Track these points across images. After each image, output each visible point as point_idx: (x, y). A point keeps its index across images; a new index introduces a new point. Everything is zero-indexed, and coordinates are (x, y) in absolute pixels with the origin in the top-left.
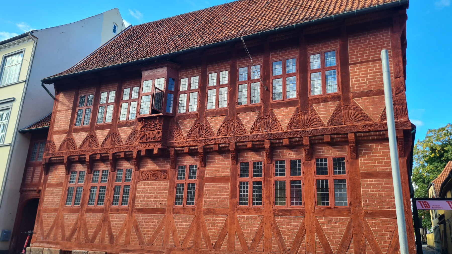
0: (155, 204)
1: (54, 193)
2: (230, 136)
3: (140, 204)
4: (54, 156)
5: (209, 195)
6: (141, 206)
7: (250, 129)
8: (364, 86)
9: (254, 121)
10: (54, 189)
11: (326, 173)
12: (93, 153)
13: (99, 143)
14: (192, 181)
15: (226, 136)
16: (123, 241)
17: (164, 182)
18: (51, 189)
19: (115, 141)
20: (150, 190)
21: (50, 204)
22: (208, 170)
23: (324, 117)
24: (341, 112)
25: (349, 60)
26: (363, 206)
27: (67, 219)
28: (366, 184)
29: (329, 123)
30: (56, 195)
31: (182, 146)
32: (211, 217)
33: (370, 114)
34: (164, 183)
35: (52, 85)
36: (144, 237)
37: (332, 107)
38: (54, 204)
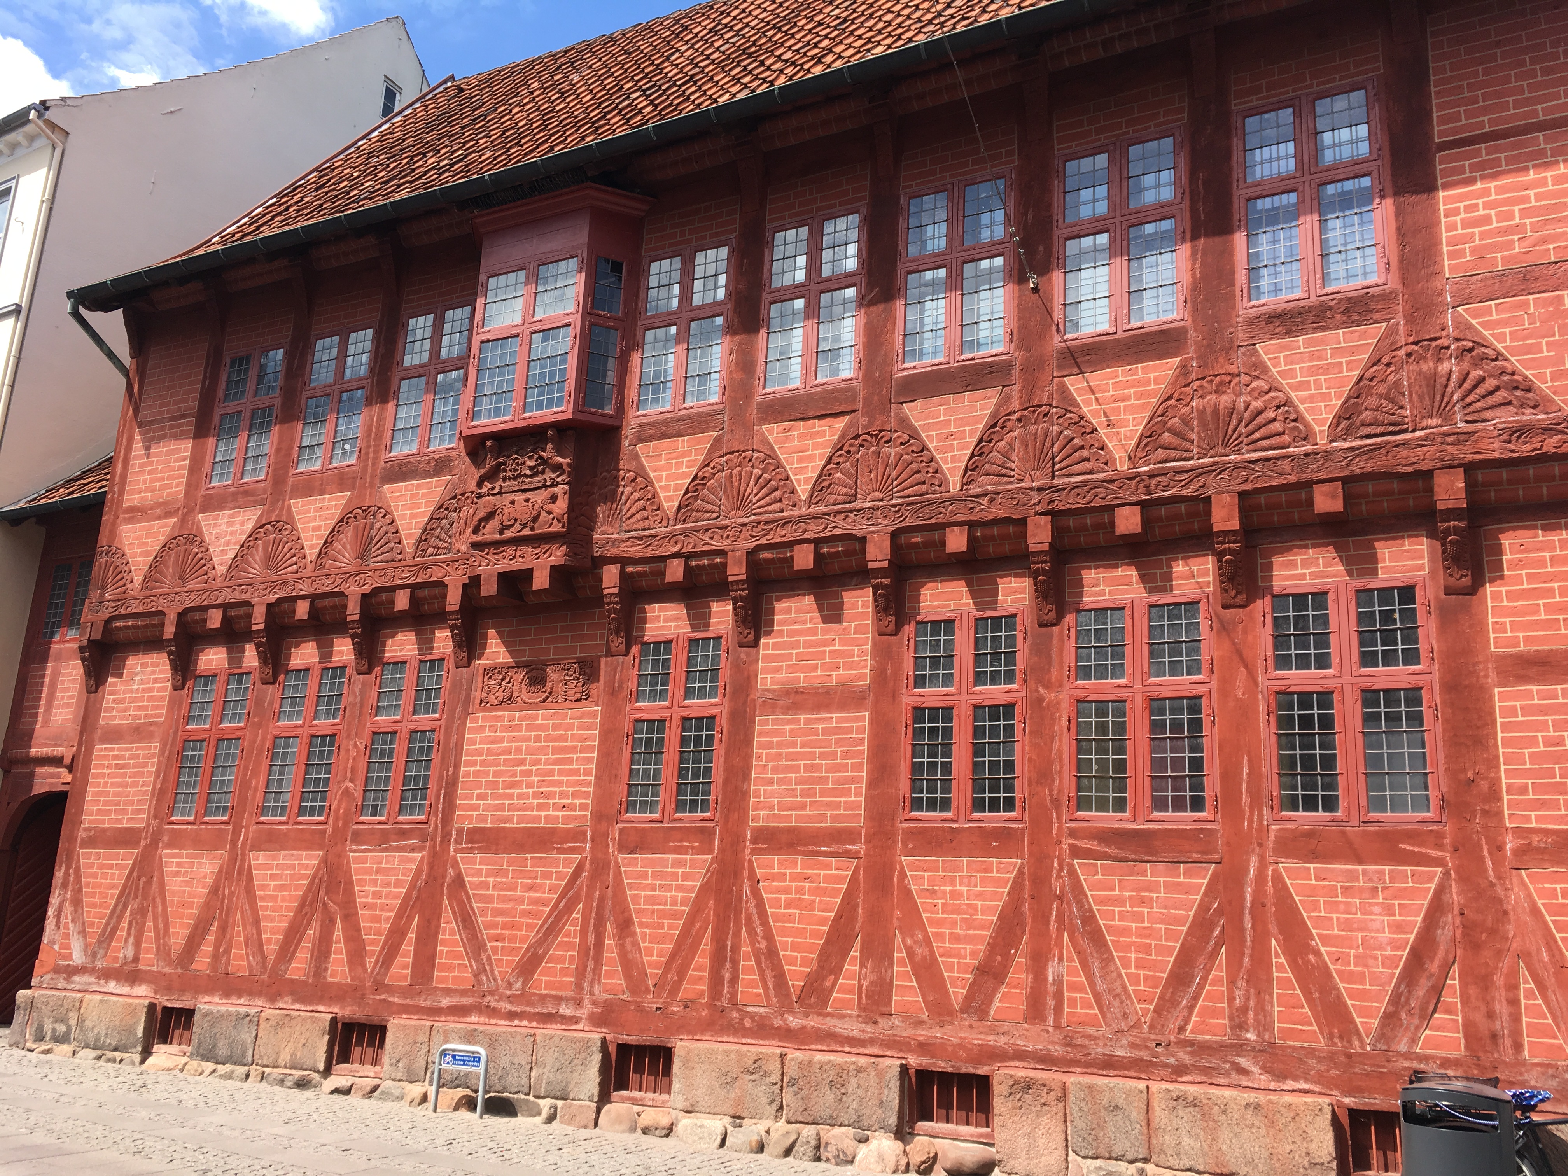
0: (540, 807)
1: (123, 766)
2: (868, 505)
3: (475, 808)
4: (123, 612)
5: (775, 770)
6: (482, 818)
7: (961, 471)
8: (1510, 245)
9: (978, 435)
10: (127, 749)
11: (1323, 662)
12: (282, 594)
13: (307, 551)
14: (699, 705)
15: (852, 505)
16: (406, 967)
17: (579, 714)
18: (113, 749)
19: (372, 539)
20: (518, 750)
21: (109, 812)
22: (768, 658)
23: (1311, 399)
24: (1395, 372)
25: (1436, 129)
26: (1506, 812)
27: (177, 874)
28: (1522, 708)
29: (1338, 425)
30: (134, 775)
31: (657, 553)
32: (781, 864)
33: (1542, 378)
34: (581, 718)
35: (118, 315)
36: (495, 950)
37: (1353, 351)
38: (124, 812)
